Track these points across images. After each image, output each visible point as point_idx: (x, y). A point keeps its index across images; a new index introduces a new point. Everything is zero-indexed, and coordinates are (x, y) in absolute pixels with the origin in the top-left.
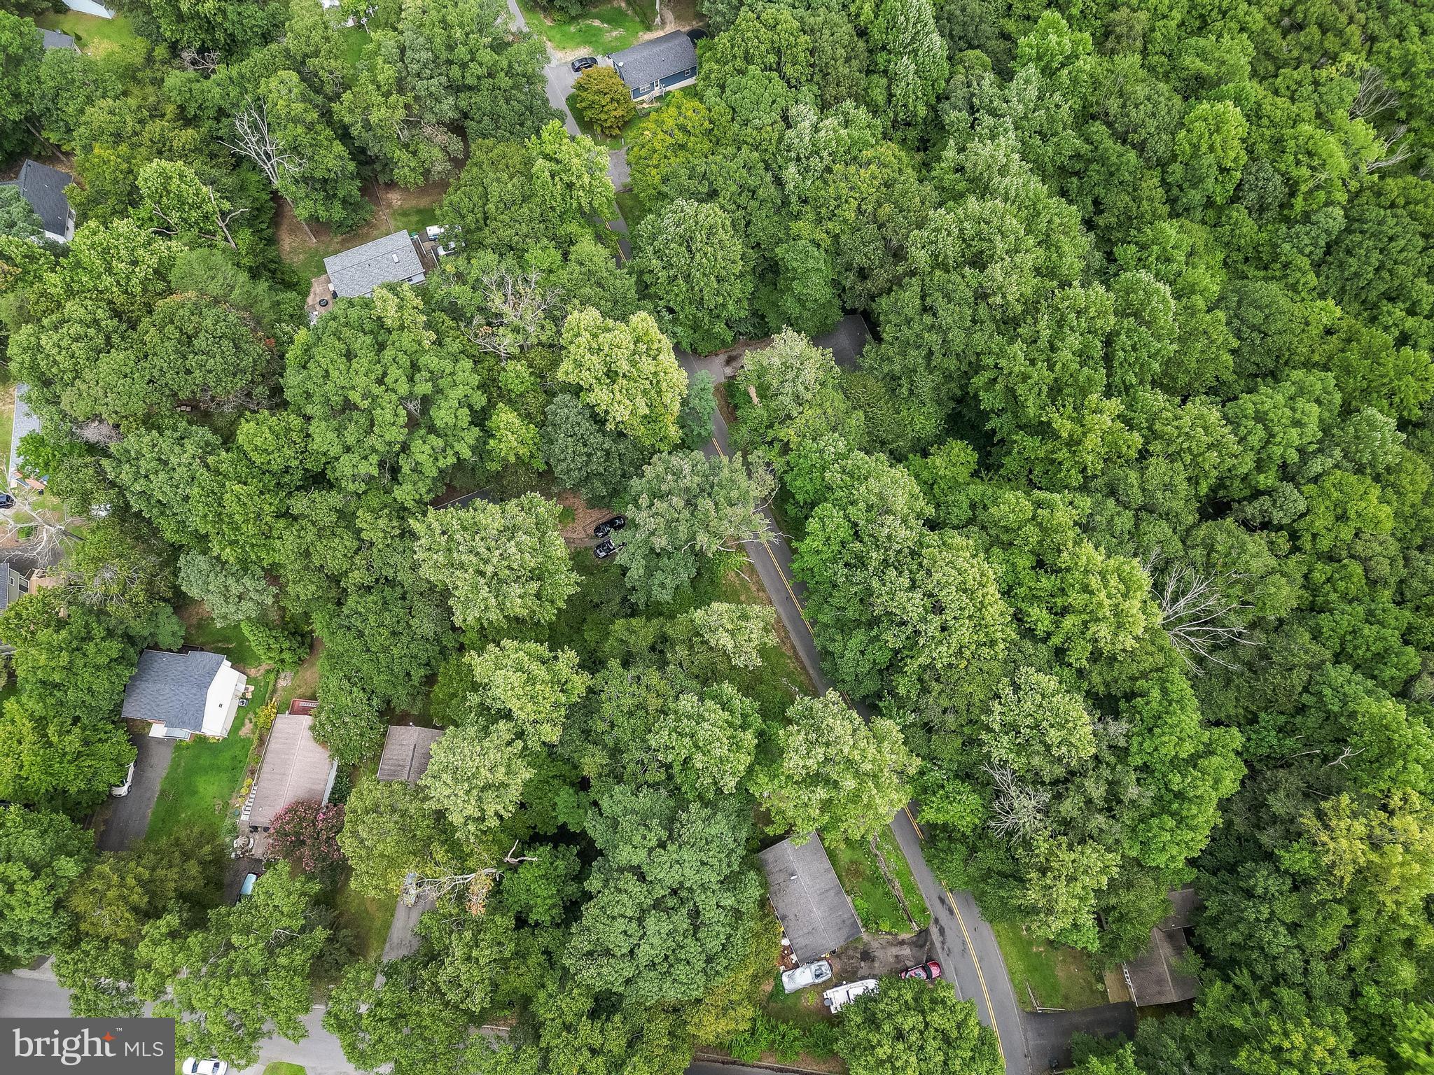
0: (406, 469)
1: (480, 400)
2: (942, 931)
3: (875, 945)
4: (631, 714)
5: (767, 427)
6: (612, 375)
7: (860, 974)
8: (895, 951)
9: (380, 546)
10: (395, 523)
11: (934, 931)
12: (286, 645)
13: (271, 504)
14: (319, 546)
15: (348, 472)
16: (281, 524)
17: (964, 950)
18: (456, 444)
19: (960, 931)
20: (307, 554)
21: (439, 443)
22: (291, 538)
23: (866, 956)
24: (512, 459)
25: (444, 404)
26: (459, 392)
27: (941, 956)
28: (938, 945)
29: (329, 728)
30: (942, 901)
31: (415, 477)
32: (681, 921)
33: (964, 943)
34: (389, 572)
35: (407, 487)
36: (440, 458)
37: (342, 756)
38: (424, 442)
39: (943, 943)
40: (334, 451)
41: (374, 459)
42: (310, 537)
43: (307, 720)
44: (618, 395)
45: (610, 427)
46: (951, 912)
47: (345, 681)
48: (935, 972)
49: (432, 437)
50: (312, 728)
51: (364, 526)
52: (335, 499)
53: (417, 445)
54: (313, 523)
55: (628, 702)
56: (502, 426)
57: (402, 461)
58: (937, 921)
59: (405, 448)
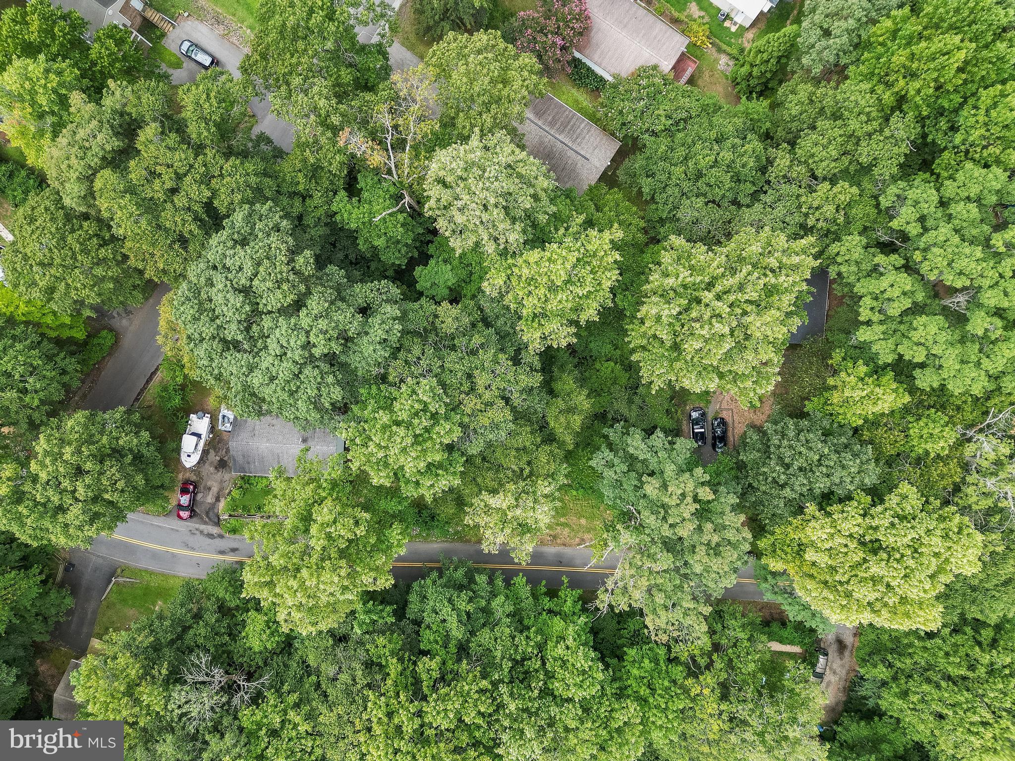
0: (880, 259)
1: (926, 380)
2: (210, 536)
3: (227, 476)
4: (470, 376)
5: (731, 660)
6: (874, 548)
7: (212, 452)
8: (215, 489)
9: (803, 199)
10: (821, 224)
11: (215, 530)
12: (756, 72)
13: (919, 92)
14: (837, 132)
15: (912, 194)
16: (888, 97)
17: (187, 546)
18: (883, 328)
19: (204, 551)
20: (836, 116)
21: (894, 310)
22: (863, 103)
23: (222, 465)
24: (831, 382)
25: (943, 337)
26: (951, 362)
27: (193, 525)
28: (202, 527)
29: (644, 82)
30: (234, 550)
31: (866, 266)
32: (233, 332)
33: (193, 549)
34: (768, 199)
35: (857, 253)
36: (875, 304)
37: (615, 86)
38: (904, 293)
39: (202, 532)
40: (950, 188)
41: (914, 230)
42: (854, 124)
43: (666, 66)
44: (844, 541)
45: (811, 508)
46: (222, 552)
47: (684, 115)
48: (185, 514)
49: (907, 303)
50: (655, 67)
51: (835, 190)
52: (887, 169)
53: (906, 282)
54: (870, 135)
55: (482, 380)
56: (877, 390)
57: (896, 259)
58: (221, 536)
59: (909, 268)
